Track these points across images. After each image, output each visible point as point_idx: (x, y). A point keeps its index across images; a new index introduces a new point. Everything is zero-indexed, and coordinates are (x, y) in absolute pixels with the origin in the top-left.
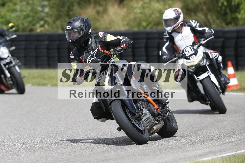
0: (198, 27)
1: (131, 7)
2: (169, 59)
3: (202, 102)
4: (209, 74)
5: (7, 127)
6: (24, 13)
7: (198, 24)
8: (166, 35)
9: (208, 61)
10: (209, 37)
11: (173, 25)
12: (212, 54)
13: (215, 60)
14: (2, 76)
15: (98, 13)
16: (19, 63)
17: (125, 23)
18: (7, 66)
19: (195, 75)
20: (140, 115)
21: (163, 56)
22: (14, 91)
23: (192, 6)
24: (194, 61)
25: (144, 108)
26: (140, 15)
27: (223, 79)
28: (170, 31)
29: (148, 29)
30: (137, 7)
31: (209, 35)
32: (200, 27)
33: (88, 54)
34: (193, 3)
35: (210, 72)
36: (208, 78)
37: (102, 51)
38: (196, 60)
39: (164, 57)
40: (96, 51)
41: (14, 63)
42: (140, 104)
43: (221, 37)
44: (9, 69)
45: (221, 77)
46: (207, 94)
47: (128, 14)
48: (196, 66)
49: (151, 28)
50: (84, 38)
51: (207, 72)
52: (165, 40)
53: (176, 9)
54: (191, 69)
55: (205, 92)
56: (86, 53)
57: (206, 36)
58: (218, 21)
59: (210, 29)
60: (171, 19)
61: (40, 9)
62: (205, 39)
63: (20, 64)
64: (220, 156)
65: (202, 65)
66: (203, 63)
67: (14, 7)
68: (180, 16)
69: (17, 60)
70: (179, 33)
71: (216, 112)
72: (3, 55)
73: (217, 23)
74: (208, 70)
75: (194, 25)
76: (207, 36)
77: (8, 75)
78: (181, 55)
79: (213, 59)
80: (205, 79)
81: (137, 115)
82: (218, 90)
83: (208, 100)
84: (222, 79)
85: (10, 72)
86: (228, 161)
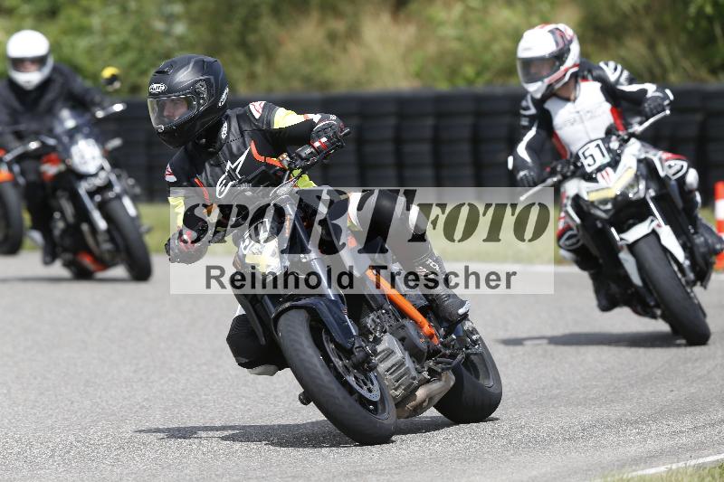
0: (625, 83)
1: (430, 20)
2: (536, 180)
3: (639, 308)
4: (654, 224)
5: (63, 375)
6: (114, 39)
7: (626, 74)
8: (527, 108)
9: (652, 184)
10: (655, 111)
11: (548, 76)
12: (667, 164)
13: (673, 183)
14: (85, 227)
15: (332, 37)
16: (133, 186)
17: (413, 68)
18: (98, 198)
19: (613, 230)
20: (368, 355)
21: (518, 172)
22: (119, 271)
23: (608, 18)
24: (610, 185)
25: (385, 332)
26: (455, 45)
27: (702, 239)
28: (538, 96)
29: (480, 86)
30: (447, 19)
31: (655, 108)
32: (631, 81)
33: (217, 169)
34: (613, 8)
35: (660, 220)
36: (653, 237)
37: (261, 159)
38: (613, 184)
39: (522, 174)
40: (242, 159)
41: (117, 189)
42: (373, 320)
43: (694, 110)
44: (102, 207)
45: (696, 233)
46: (651, 287)
47: (420, 41)
48: (615, 200)
49: (489, 83)
50: (206, 119)
51: (650, 218)
52: (525, 122)
53: (557, 29)
54: (601, 210)
55: (643, 279)
56: (211, 165)
57: (647, 109)
58: (686, 64)
59: (661, 88)
60: (541, 60)
61: (159, 25)
62: (644, 119)
63: (138, 190)
64: (693, 462)
65: (635, 198)
66: (637, 192)
67: (85, 21)
68: (569, 50)
69: (130, 177)
70: (568, 100)
71: (679, 342)
72: (85, 163)
73: (685, 70)
74: (653, 214)
75: (612, 77)
76: (651, 110)
77: (102, 224)
78: (572, 167)
79: (670, 179)
80: (644, 240)
81: (358, 354)
82: (684, 274)
83: (652, 303)
84: (699, 240)
85: (107, 216)
86: (717, 476)
